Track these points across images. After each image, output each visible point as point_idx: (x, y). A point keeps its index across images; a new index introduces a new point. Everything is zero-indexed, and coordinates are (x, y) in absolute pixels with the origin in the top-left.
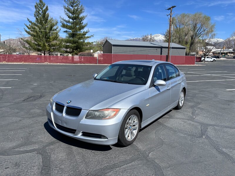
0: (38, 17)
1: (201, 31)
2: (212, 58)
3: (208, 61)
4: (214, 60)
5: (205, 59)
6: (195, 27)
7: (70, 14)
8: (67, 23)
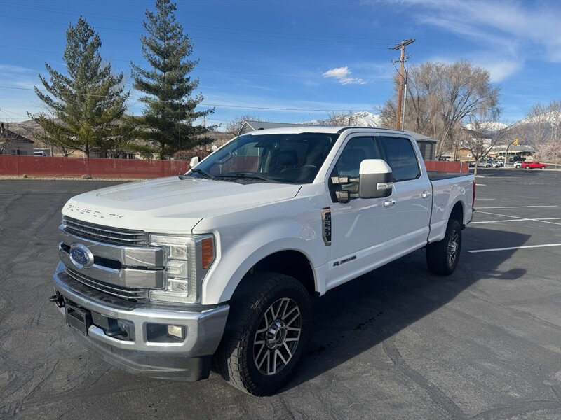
0: (72, 62)
7: (157, 58)
8: (149, 78)
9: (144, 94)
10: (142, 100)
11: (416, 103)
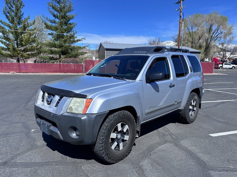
0: (8, 15)
1: (217, 34)
2: (230, 65)
3: (225, 69)
4: (234, 67)
5: (223, 65)
6: (210, 30)
7: (56, 13)
8: (52, 23)
9: (50, 31)
10: (49, 34)
11: (191, 34)
